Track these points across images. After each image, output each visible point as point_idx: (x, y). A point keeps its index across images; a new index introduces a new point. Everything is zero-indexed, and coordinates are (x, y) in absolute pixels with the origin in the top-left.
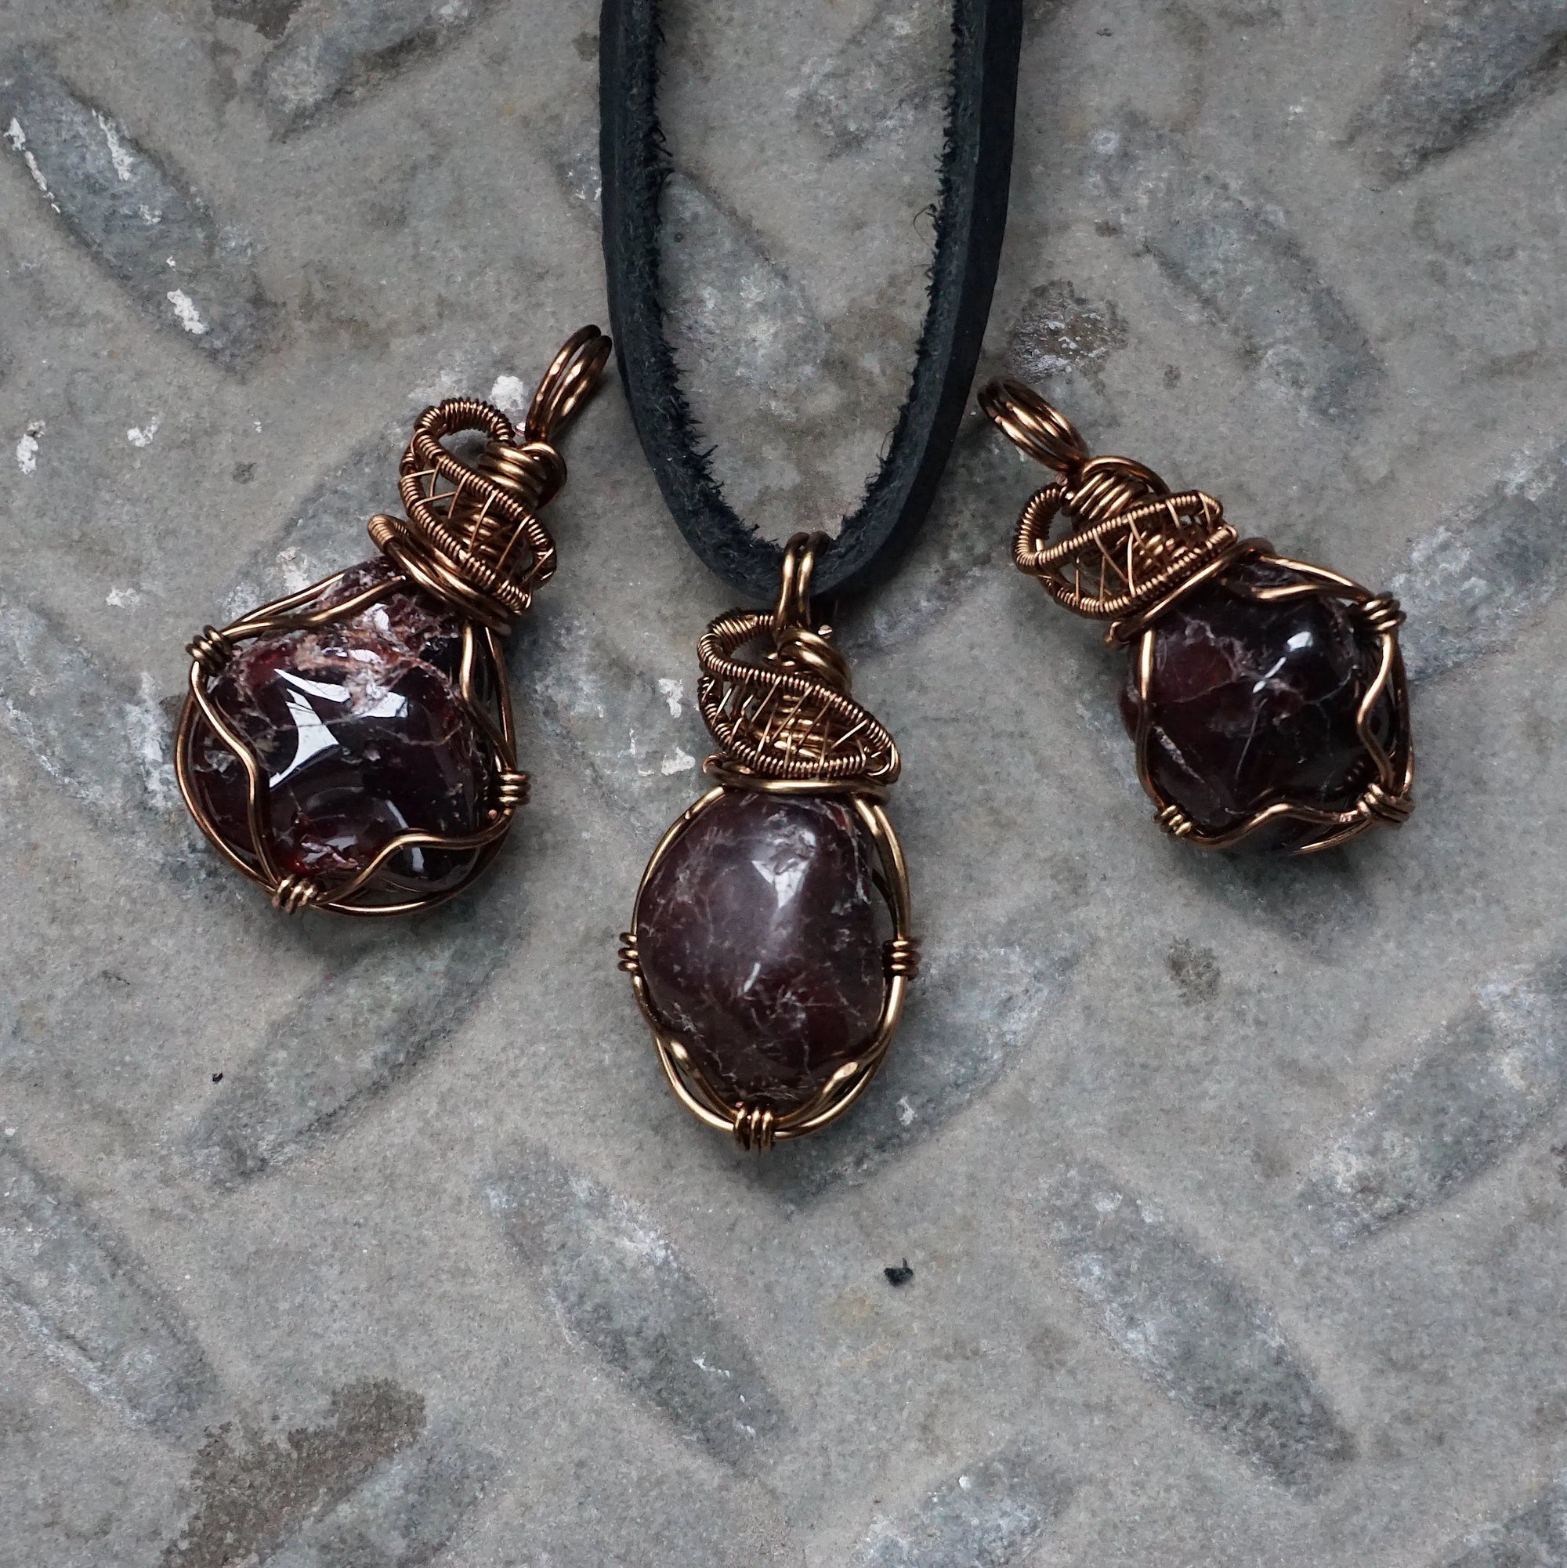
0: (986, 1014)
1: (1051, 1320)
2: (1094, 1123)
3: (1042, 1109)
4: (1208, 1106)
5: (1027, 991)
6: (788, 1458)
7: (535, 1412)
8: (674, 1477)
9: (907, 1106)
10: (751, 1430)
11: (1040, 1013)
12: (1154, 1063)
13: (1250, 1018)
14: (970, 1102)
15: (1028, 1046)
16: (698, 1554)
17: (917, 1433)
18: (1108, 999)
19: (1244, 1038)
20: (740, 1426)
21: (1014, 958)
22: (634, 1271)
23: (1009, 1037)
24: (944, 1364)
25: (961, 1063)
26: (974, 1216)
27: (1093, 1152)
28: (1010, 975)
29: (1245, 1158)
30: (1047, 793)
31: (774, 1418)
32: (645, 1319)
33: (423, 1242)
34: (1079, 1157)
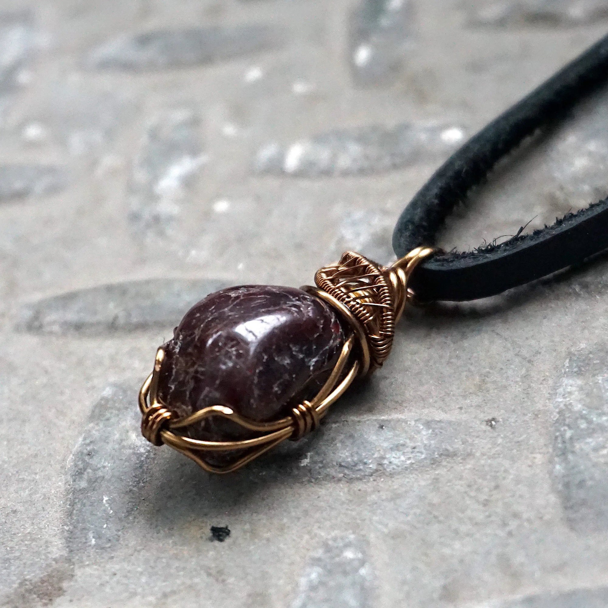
0: (385, 445)
1: (272, 591)
2: (386, 525)
3: (369, 505)
4: (447, 551)
5: (414, 448)
6: (95, 567)
7: (23, 480)
8: (42, 542)
9: (309, 457)
10: (93, 542)
11: (412, 464)
12: (441, 518)
13: (508, 529)
14: (339, 480)
15: (392, 475)
16: (14, 578)
17: (159, 595)
18: (449, 481)
19: (496, 535)
20: (91, 535)
21: (424, 433)
22: (124, 447)
23: (386, 462)
24: (204, 576)
25: (352, 456)
26: (289, 527)
27: (372, 537)
28: (414, 437)
29: (438, 584)
30: (516, 389)
31: (109, 545)
32: (104, 467)
33: (62, 393)
34: (363, 533)
